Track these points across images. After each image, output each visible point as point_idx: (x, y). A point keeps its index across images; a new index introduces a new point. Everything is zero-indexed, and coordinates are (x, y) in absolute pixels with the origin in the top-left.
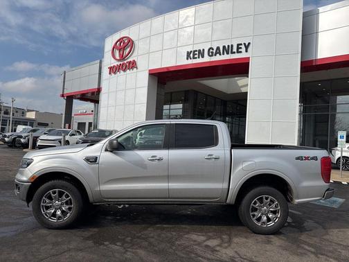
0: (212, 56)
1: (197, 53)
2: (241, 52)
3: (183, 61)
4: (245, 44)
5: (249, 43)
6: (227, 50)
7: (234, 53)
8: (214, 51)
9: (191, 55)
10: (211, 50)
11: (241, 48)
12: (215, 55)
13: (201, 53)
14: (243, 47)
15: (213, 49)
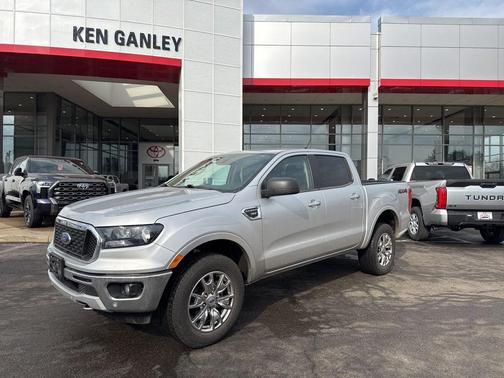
0: (122, 44)
1: (95, 33)
2: (168, 49)
3: (65, 42)
4: (174, 38)
5: (180, 39)
6: (147, 41)
7: (159, 48)
8: (126, 39)
9: (83, 35)
10: (120, 36)
11: (168, 43)
12: (128, 45)
13: (102, 36)
14: (171, 41)
15: (123, 34)
